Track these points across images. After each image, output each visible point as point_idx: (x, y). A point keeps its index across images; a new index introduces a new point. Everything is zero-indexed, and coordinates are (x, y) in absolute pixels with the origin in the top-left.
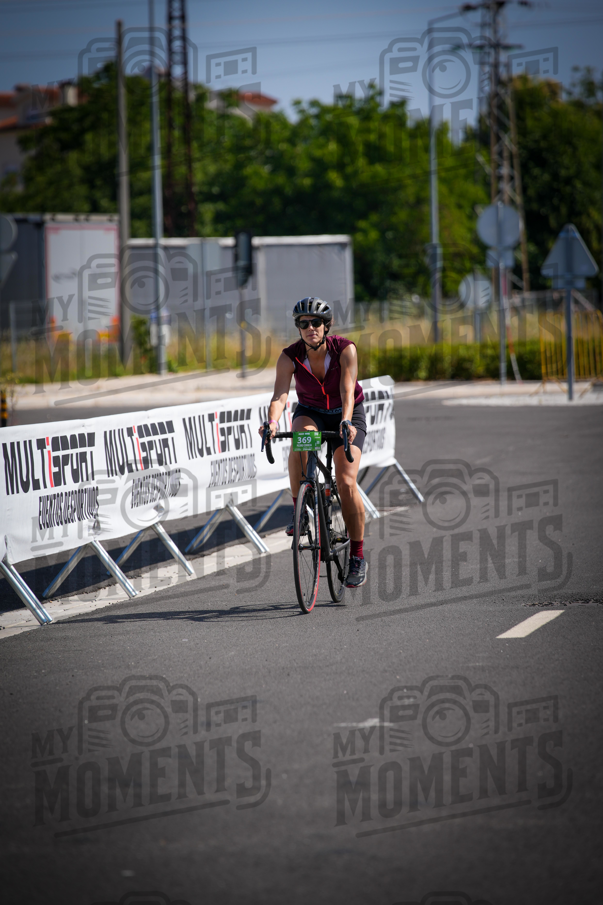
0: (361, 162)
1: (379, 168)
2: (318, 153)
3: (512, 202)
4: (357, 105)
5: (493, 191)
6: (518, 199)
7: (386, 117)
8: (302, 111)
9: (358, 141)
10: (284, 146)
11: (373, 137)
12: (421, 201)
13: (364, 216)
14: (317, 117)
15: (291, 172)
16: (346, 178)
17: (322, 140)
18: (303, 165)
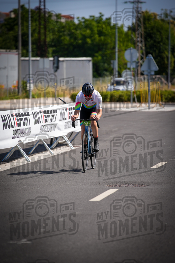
0: (97, 36)
1: (102, 38)
2: (84, 33)
3: (141, 48)
4: (96, 19)
5: (136, 45)
6: (144, 48)
7: (104, 23)
8: (79, 21)
9: (96, 29)
10: (74, 31)
11: (100, 28)
12: (114, 48)
13: (97, 52)
14: (84, 22)
15: (75, 39)
16: (92, 41)
17: (85, 29)
18: (80, 37)
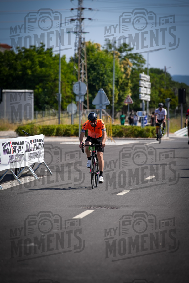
0: (38, 67)
1: (43, 69)
2: (24, 64)
3: (84, 81)
4: (37, 49)
5: (79, 78)
6: (86, 80)
7: (46, 53)
8: (19, 51)
9: (37, 60)
10: (13, 61)
11: (41, 59)
13: (38, 84)
14: (24, 52)
15: (16, 70)
16: (33, 72)
17: (25, 60)
18: (19, 68)
